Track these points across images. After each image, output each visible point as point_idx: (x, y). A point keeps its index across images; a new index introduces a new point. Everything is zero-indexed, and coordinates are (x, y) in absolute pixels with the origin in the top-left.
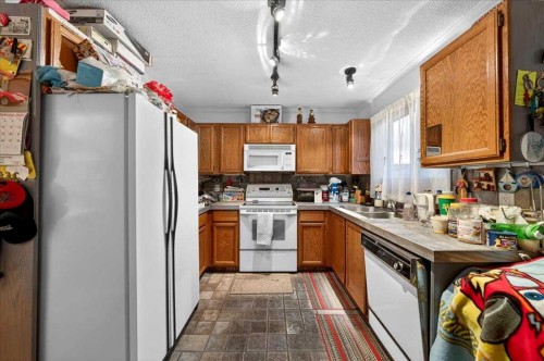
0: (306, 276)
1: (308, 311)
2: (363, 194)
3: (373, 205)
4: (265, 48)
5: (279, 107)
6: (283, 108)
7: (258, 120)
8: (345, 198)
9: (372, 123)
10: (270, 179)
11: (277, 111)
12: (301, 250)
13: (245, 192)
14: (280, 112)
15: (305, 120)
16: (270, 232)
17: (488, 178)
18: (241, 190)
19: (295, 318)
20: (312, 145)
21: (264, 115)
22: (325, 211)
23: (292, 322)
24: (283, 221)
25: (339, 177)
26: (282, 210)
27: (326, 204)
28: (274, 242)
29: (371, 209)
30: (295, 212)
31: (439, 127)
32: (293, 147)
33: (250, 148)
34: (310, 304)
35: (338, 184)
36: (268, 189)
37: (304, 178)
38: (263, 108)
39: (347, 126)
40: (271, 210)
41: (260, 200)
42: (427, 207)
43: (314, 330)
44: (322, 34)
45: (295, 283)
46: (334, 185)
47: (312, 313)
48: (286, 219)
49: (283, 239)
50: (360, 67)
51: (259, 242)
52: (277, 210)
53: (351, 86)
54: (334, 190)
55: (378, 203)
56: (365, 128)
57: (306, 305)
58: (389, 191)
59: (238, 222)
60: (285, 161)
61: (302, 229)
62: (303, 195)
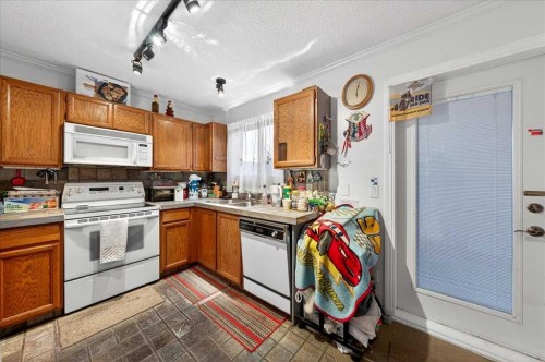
0: (172, 279)
1: (189, 308)
2: (221, 190)
3: (230, 198)
4: (143, 17)
5: (128, 86)
6: (132, 87)
7: (91, 93)
8: (204, 194)
9: (228, 129)
10: (108, 175)
11: (124, 89)
12: (164, 255)
13: (60, 196)
14: (129, 91)
15: (162, 110)
16: (124, 242)
17: (302, 176)
18: (53, 192)
19: (179, 321)
20: (171, 138)
21: (101, 88)
22: (190, 208)
23: (177, 327)
24: (142, 226)
25: (199, 175)
26: (139, 214)
27: (187, 201)
28: (129, 253)
29: (230, 201)
30: (157, 213)
31: (285, 144)
32: (149, 139)
33: (77, 130)
34: (188, 302)
35: (199, 181)
36: (107, 189)
37: (158, 174)
38: (101, 79)
39: (208, 126)
40: (122, 216)
41: (90, 204)
42: (278, 195)
43: (203, 319)
44: (213, 42)
45: (162, 291)
46: (194, 182)
47: (194, 308)
48: (145, 223)
49: (142, 247)
50: (229, 81)
51: (103, 260)
52: (131, 215)
53: (221, 94)
54: (194, 187)
55: (235, 196)
56: (223, 132)
57: (185, 305)
58: (245, 186)
59: (62, 241)
60: (139, 154)
61: (165, 231)
62: (159, 194)
